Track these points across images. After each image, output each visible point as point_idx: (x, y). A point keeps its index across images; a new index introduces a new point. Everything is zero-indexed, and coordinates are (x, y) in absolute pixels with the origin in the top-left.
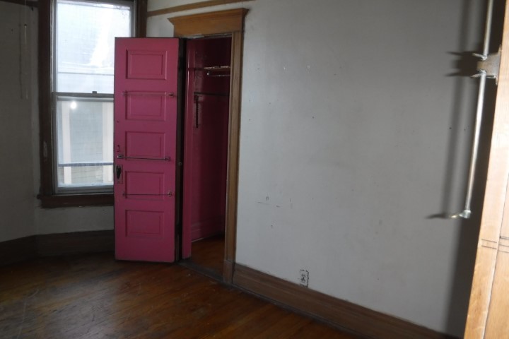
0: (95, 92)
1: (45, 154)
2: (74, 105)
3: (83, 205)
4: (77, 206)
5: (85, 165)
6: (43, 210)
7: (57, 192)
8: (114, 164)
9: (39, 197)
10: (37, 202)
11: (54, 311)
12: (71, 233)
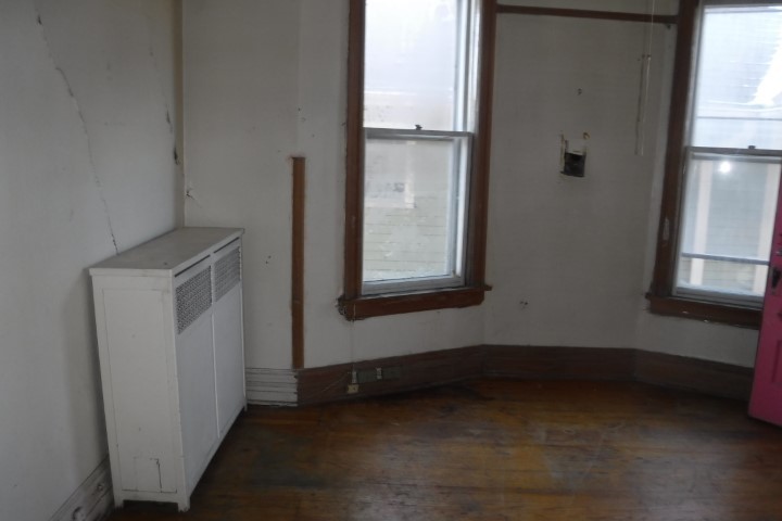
0: (752, 148)
1: (666, 236)
2: (726, 167)
3: (712, 320)
4: (702, 319)
5: (722, 259)
6: (651, 316)
7: (674, 293)
8: (769, 264)
9: (648, 296)
10: (644, 303)
11: (639, 458)
12: (686, 358)
